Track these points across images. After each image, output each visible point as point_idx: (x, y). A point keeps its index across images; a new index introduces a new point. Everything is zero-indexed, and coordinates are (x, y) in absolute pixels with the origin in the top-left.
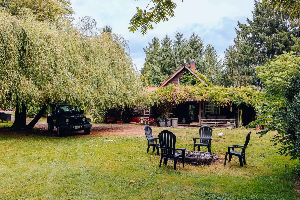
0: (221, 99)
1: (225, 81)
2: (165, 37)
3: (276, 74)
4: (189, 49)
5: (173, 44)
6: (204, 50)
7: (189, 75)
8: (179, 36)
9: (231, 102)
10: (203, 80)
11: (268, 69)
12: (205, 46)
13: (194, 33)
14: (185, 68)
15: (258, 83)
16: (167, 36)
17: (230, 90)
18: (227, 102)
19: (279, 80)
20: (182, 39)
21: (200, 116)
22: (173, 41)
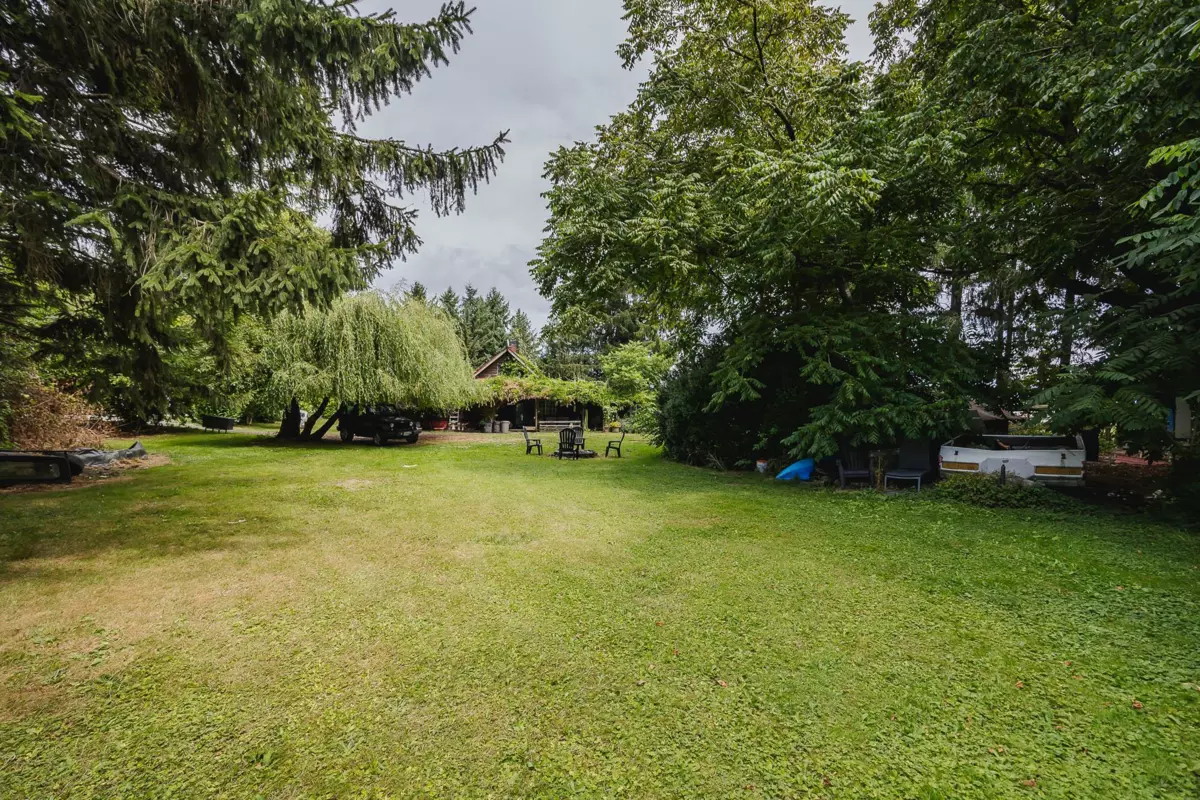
0: (565, 397)
1: (551, 369)
2: (446, 290)
3: (623, 368)
4: (487, 313)
5: (461, 302)
6: (510, 317)
7: (513, 362)
8: (471, 292)
9: (576, 400)
10: (533, 369)
11: (614, 360)
12: (512, 312)
13: (494, 289)
14: (507, 352)
15: (599, 375)
16: (450, 288)
17: (572, 384)
18: (571, 400)
19: (627, 375)
20: (475, 297)
21: (536, 418)
22: (460, 298)
